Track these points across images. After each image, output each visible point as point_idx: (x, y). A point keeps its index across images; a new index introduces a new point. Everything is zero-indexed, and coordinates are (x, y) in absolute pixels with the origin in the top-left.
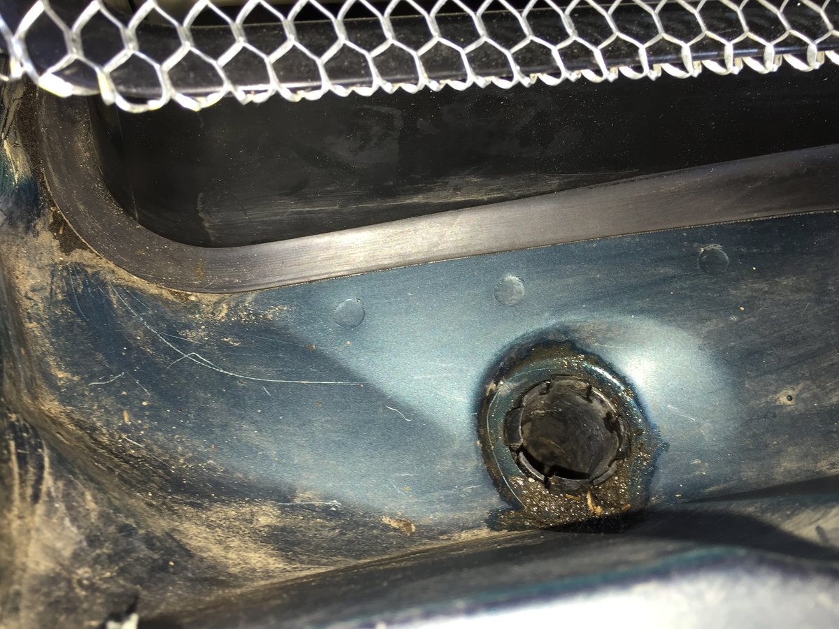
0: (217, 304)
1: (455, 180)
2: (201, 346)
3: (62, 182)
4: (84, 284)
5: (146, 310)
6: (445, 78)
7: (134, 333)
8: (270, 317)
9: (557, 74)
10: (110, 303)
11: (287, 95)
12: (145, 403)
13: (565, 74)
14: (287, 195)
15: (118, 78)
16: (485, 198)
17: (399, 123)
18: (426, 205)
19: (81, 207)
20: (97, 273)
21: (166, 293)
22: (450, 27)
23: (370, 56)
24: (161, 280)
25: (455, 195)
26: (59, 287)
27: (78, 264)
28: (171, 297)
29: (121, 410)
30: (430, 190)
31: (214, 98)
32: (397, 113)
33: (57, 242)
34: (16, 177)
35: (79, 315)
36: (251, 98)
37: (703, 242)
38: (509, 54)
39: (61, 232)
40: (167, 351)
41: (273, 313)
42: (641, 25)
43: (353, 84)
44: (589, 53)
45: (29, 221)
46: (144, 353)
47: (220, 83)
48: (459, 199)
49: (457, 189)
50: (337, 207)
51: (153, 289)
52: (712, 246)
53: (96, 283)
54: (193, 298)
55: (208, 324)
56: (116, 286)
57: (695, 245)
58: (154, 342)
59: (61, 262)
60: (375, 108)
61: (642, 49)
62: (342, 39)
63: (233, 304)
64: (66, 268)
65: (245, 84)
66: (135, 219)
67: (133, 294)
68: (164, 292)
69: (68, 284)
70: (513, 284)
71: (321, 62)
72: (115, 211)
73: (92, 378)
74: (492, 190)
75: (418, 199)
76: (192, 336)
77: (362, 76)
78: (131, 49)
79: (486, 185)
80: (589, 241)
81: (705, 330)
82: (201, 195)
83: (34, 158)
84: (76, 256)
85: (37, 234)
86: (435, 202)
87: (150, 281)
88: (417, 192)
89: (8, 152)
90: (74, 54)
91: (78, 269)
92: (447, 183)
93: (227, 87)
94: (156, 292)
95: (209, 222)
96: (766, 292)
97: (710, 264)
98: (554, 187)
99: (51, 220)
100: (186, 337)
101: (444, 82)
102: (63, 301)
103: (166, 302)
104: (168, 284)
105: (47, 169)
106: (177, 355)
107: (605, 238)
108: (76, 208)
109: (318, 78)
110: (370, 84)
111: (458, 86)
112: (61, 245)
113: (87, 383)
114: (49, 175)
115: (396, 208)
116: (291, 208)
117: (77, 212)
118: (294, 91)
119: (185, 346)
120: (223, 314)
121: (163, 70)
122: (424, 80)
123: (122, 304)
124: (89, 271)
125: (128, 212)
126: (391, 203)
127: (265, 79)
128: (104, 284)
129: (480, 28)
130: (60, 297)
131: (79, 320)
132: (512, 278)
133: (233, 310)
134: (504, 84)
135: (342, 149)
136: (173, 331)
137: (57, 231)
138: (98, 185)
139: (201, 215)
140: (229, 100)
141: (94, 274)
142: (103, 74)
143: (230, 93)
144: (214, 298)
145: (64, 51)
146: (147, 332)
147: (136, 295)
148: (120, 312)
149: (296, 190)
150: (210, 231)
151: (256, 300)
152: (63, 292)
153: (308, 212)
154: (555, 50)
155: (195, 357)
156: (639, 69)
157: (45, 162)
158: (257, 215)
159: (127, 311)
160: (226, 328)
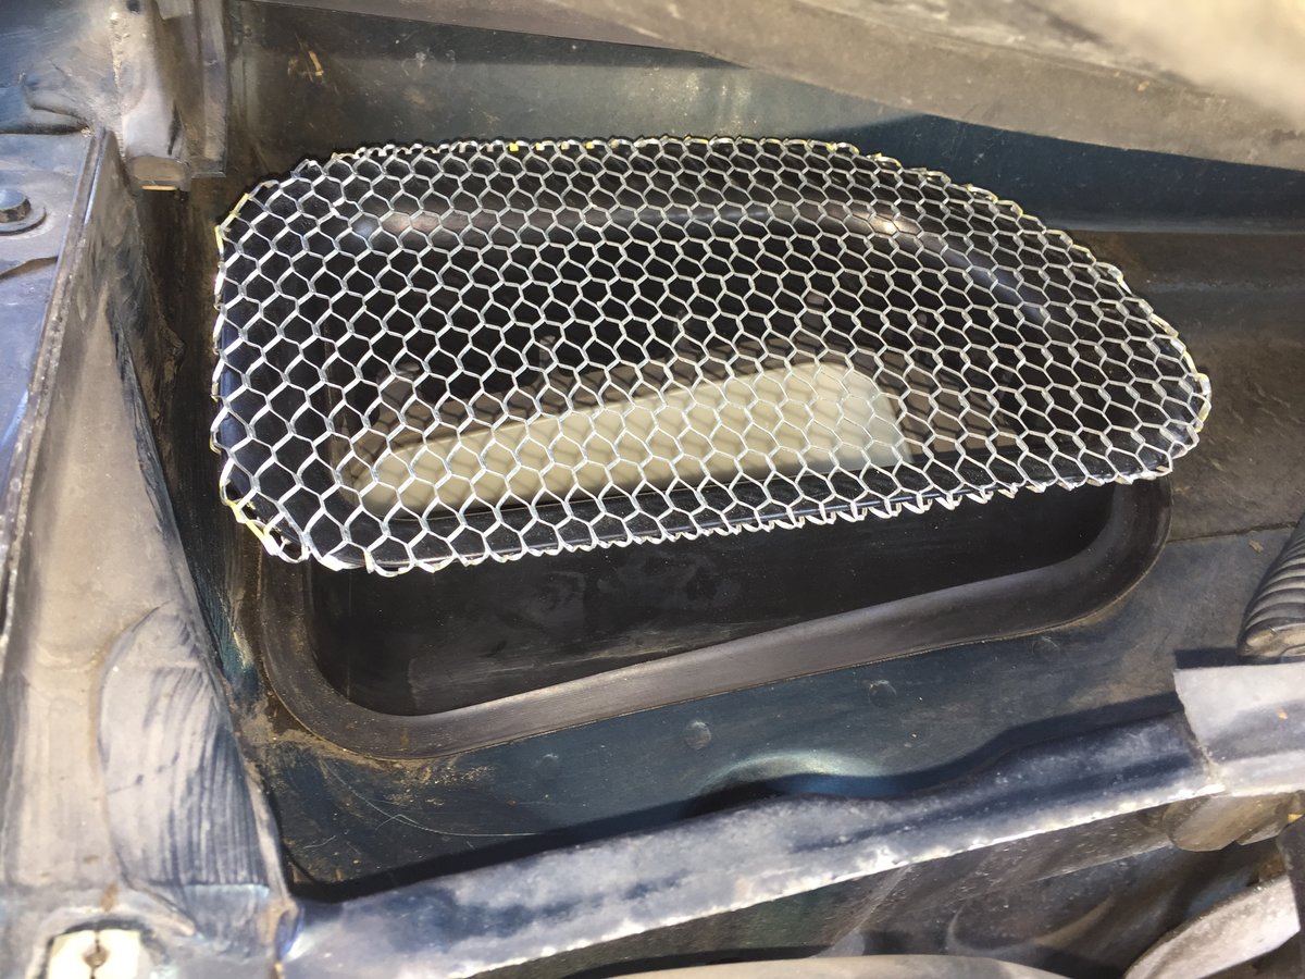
0: (422, 769)
1: (635, 634)
2: (407, 809)
3: (279, 667)
4: (296, 759)
5: (355, 779)
6: (612, 539)
7: (343, 800)
8: (471, 778)
9: (694, 532)
10: (320, 775)
11: (496, 557)
12: (356, 862)
13: (700, 531)
14: (488, 656)
15: (377, 554)
16: (666, 650)
17: (582, 585)
18: (613, 660)
19: (296, 690)
20: (309, 749)
21: (372, 763)
22: (615, 506)
23: (556, 528)
24: (368, 750)
25: (638, 649)
26: (273, 764)
27: (291, 743)
28: (377, 766)
29: (335, 870)
30: (615, 645)
31: (446, 562)
32: (580, 576)
33: (271, 725)
34: (244, 663)
35: (293, 788)
36: (470, 562)
37: (872, 679)
38: (657, 520)
39: (275, 715)
40: (375, 814)
41: (474, 774)
42: (755, 495)
43: (544, 548)
44: (717, 517)
45: (251, 703)
46: (354, 817)
47: (450, 553)
48: (642, 652)
49: (639, 642)
50: (531, 667)
51: (360, 761)
52: (880, 682)
53: (307, 758)
54: (397, 766)
55: (412, 787)
56: (327, 759)
57: (865, 681)
58: (363, 808)
59: (275, 742)
60: (562, 573)
61: (756, 511)
62: (535, 518)
63: (436, 768)
64: (279, 747)
65: (467, 553)
66: (346, 696)
67: (341, 765)
68: (370, 762)
69: (281, 760)
70: (700, 730)
71: (521, 534)
72: (327, 691)
73: (305, 843)
74: (671, 642)
75: (605, 655)
76: (397, 799)
77: (551, 542)
78: (386, 535)
79: (665, 638)
80: (766, 685)
81: (882, 759)
82: (413, 661)
83: (256, 649)
84: (291, 735)
85: (255, 717)
86: (621, 656)
87: (359, 752)
88: (603, 647)
89: (237, 642)
90: (346, 541)
91: (290, 747)
92: (629, 637)
93: (455, 555)
94: (363, 762)
95: (418, 688)
96: (934, 719)
97: (881, 698)
98: (727, 636)
99: (267, 705)
100: (392, 801)
101: (611, 543)
102: (278, 776)
103: (373, 771)
104: (377, 753)
105: (267, 657)
106: (385, 818)
107: (781, 681)
108: (292, 692)
109: (520, 545)
110: (556, 547)
111: (622, 544)
112: (274, 727)
113: (302, 847)
114: (268, 663)
115: (583, 664)
116: (491, 669)
117: (292, 694)
118: (501, 555)
119: (392, 809)
120: (427, 778)
121: (409, 547)
122: (596, 541)
123: (331, 775)
124: (301, 748)
125: (339, 689)
126: (581, 659)
127: (481, 549)
128: (314, 758)
129: (636, 504)
130: (274, 772)
131: (292, 792)
132: (699, 724)
133: (436, 774)
134: (656, 541)
135: (535, 611)
136: (380, 797)
137: (272, 714)
138: (312, 671)
139: (411, 682)
140: (456, 564)
141: (305, 751)
142: (367, 552)
143: (457, 559)
144: (418, 763)
145: (340, 540)
146: (355, 799)
147: (344, 766)
148: (330, 783)
149: (496, 651)
150: (417, 698)
151: (458, 764)
152: (277, 768)
153: (507, 673)
154: (691, 515)
155: (401, 818)
156: (756, 525)
157: (265, 651)
158: (462, 678)
159: (337, 781)
160: (431, 791)
